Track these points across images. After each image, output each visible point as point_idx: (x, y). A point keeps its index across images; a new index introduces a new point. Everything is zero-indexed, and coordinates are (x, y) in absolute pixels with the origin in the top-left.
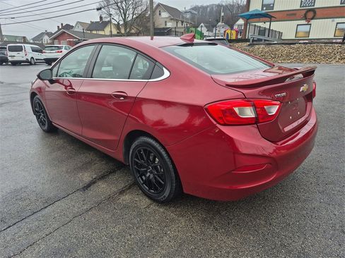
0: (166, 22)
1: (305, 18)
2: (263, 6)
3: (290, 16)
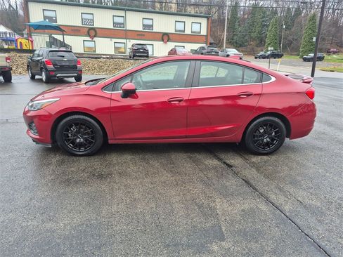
1: (89, 35)
2: (45, 18)
3: (75, 31)
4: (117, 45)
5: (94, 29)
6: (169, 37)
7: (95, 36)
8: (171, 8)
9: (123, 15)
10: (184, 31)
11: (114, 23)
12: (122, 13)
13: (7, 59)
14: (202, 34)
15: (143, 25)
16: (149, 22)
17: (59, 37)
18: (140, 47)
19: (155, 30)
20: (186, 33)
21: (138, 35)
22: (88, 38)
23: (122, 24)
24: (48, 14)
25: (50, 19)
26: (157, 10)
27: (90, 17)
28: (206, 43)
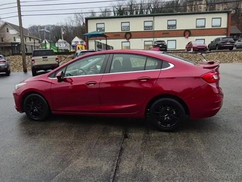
0: (14, 38)
1: (125, 37)
2: (97, 29)
3: (116, 36)
4: (146, 43)
5: (130, 33)
6: (190, 32)
7: (130, 38)
8: (201, 8)
9: (152, 20)
10: (205, 27)
11: (144, 27)
12: (151, 19)
13: (57, 59)
14: (222, 27)
15: (168, 26)
16: (173, 23)
17: (103, 42)
18: (160, 43)
19: (178, 28)
20: (206, 28)
21: (163, 34)
22: (125, 40)
23: (150, 27)
24: (99, 26)
25: (101, 29)
26: (188, 12)
27: (127, 24)
28: (227, 34)
